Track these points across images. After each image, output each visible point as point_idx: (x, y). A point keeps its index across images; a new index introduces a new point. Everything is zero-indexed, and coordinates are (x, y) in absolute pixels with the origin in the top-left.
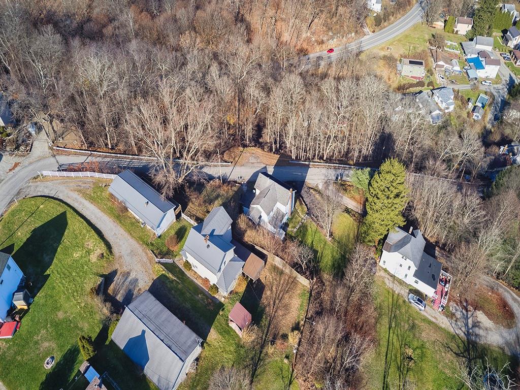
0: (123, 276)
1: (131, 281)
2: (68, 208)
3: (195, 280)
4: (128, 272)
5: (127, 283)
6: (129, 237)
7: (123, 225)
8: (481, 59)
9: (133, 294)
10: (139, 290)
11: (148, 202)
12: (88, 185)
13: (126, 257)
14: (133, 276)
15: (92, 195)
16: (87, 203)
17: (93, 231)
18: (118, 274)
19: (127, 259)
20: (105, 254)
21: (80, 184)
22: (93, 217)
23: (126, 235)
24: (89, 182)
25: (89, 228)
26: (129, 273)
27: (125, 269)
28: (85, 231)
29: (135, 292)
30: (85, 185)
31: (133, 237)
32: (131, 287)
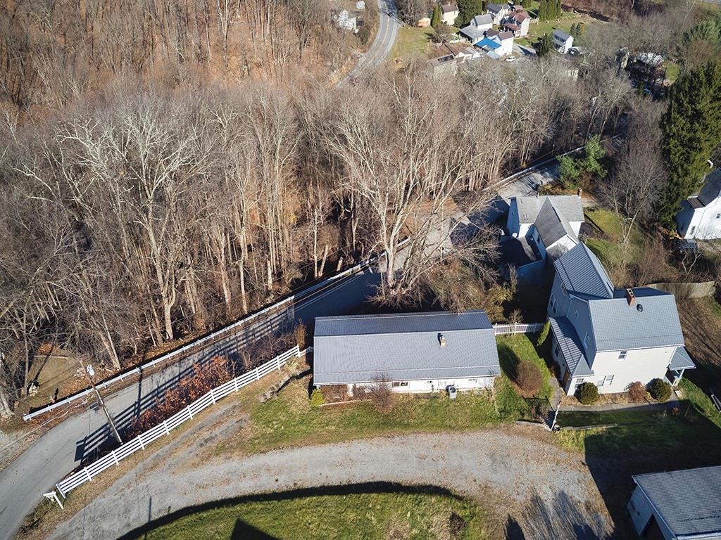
0: (534, 516)
1: (556, 508)
2: (238, 508)
3: (615, 407)
4: (532, 500)
5: (556, 522)
6: (457, 436)
7: (416, 426)
8: (491, 38)
9: (588, 529)
10: (588, 508)
11: (440, 336)
12: (231, 422)
13: (494, 477)
14: (547, 497)
15: (269, 431)
16: (274, 458)
17: (374, 495)
18: (522, 524)
19: (501, 479)
20: (460, 513)
21: (206, 435)
22: (326, 472)
23: (444, 437)
24: (228, 414)
25: (352, 499)
26: (536, 500)
27: (522, 499)
28: (351, 516)
29: (588, 520)
30: (223, 427)
31: (462, 429)
32: (571, 518)
